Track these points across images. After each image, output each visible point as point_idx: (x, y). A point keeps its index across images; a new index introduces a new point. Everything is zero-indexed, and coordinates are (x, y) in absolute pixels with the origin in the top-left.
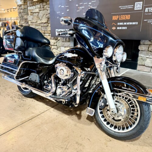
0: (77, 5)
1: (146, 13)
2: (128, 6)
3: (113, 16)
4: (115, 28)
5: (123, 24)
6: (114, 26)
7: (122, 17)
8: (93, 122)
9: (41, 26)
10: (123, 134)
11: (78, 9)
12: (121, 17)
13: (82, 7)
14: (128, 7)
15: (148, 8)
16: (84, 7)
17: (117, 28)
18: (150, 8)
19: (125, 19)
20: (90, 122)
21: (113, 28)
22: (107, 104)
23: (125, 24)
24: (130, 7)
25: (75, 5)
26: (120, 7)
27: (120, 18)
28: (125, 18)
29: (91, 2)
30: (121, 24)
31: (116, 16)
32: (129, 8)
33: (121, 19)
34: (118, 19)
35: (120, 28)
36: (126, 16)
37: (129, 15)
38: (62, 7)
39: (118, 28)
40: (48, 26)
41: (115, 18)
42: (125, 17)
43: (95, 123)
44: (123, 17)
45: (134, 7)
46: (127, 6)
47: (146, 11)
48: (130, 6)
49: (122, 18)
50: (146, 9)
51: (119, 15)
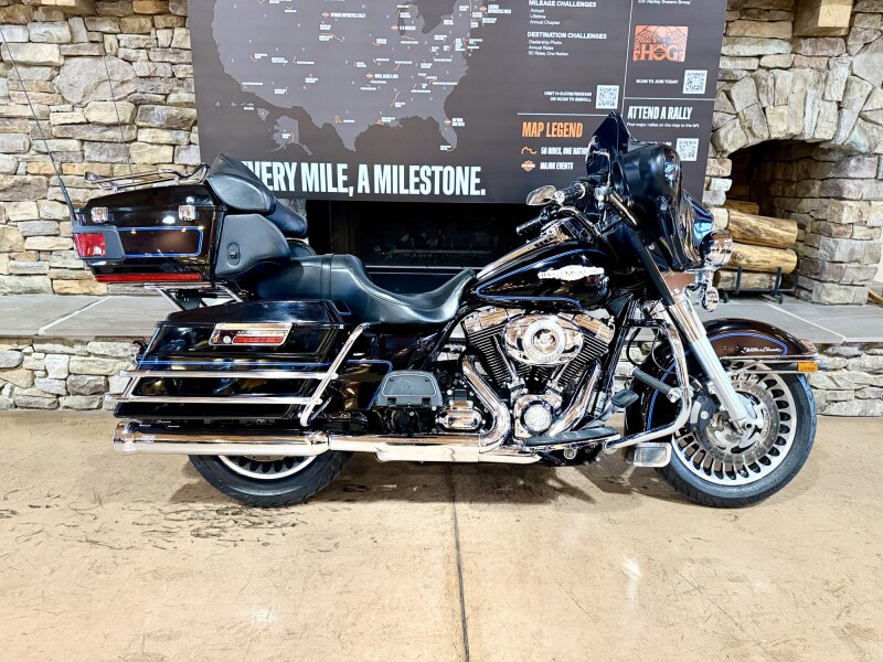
0: (361, 65)
1: (632, 121)
2: (577, 94)
3: (525, 124)
4: (533, 166)
5: (560, 153)
6: (528, 157)
7: (556, 127)
9: (82, 141)
10: (763, 483)
11: (367, 82)
12: (554, 129)
13: (387, 76)
14: (575, 97)
15: (636, 108)
16: (396, 76)
17: (538, 165)
18: (641, 108)
19: (566, 136)
21: (523, 166)
23: (567, 151)
24: (581, 97)
25: (352, 63)
26: (549, 93)
27: (550, 133)
28: (567, 133)
29: (432, 61)
30: (553, 151)
31: (535, 124)
32: (580, 100)
33: (554, 136)
34: (544, 133)
35: (552, 166)
36: (568, 127)
37: (580, 124)
38: (274, 60)
39: (543, 166)
40: (136, 140)
41: (531, 130)
42: (566, 130)
44: (560, 130)
45: (594, 98)
46: (571, 94)
47: (631, 115)
48: (582, 94)
49: (555, 133)
50: (631, 108)
51: (545, 120)
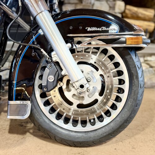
8: (28, 134)
20: (21, 136)
22: (63, 73)
43: (31, 133)
